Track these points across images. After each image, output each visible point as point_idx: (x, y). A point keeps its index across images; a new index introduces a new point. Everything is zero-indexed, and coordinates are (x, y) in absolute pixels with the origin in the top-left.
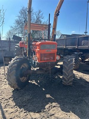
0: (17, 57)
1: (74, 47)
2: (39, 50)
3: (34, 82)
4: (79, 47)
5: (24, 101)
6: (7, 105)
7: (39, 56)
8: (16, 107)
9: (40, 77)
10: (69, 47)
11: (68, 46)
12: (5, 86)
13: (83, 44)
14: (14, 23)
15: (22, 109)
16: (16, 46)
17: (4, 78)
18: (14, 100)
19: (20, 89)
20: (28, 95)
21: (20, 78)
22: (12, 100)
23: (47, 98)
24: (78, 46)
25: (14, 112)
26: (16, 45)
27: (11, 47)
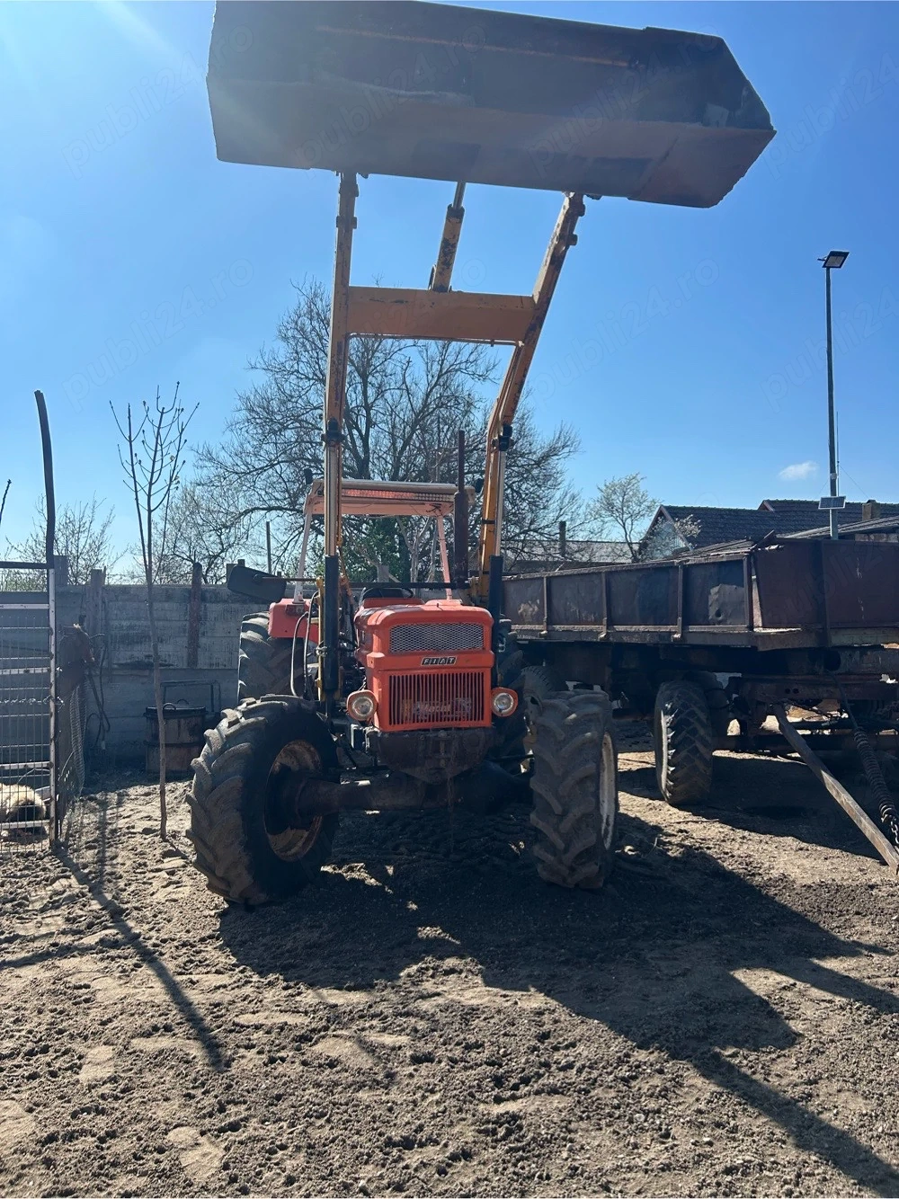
0: (252, 700)
1: (664, 629)
2: (381, 655)
3: (359, 873)
4: (693, 628)
5: (288, 951)
6: (191, 961)
7: (382, 694)
8: (242, 972)
9: (402, 849)
10: (634, 628)
11: (628, 628)
12: (170, 889)
13: (718, 614)
14: (231, 427)
15: (271, 977)
16: (250, 634)
17: (158, 852)
18: (227, 944)
19: (263, 897)
20: (311, 927)
21: (269, 836)
22: (221, 948)
23: (421, 940)
24: (686, 624)
25: (229, 988)
26: (247, 628)
27: (203, 641)
